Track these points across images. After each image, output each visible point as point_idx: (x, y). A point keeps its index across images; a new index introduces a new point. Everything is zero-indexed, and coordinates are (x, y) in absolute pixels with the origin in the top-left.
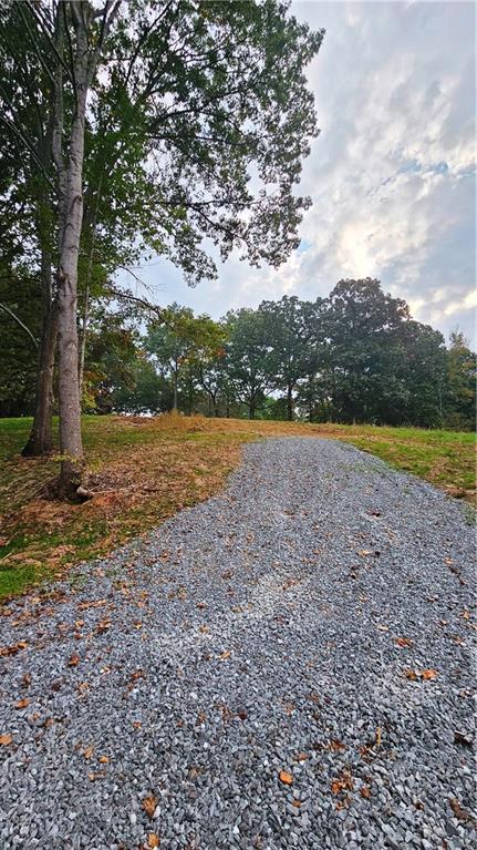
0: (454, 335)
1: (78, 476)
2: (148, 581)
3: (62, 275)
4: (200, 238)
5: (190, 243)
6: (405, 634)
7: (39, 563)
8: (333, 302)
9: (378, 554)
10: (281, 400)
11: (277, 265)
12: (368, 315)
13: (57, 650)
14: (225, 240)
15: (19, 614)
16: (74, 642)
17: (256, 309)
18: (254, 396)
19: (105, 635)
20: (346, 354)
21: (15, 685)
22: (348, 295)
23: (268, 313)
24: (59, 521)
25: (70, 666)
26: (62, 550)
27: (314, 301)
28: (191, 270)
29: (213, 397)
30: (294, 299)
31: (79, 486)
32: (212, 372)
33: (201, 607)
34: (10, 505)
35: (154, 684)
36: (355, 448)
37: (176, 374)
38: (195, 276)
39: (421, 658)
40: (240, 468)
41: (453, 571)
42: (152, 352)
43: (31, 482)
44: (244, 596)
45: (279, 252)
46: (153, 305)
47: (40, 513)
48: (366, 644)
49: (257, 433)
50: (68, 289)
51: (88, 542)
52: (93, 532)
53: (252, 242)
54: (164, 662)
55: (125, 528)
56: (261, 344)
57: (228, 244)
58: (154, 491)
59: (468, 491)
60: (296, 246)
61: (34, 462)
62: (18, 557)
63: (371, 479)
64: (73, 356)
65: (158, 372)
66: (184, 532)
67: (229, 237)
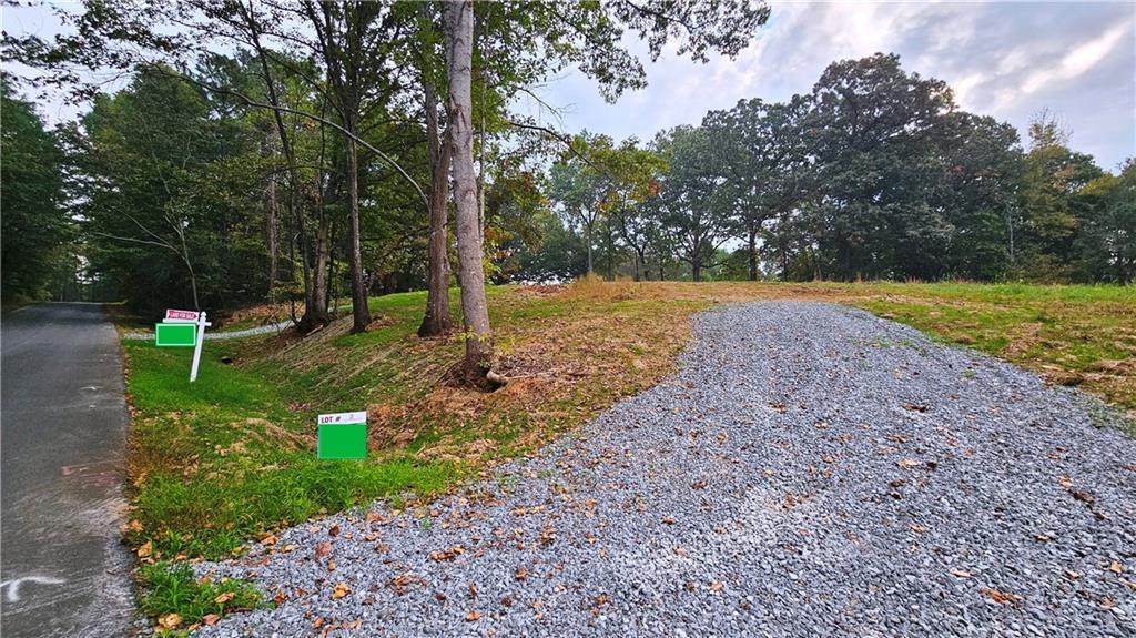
0: (1037, 128)
1: (486, 357)
2: (592, 487)
3: (453, 107)
4: (619, 33)
5: (606, 42)
6: (1002, 584)
7: (458, 459)
8: (820, 99)
9: (932, 466)
10: (739, 253)
11: (733, 53)
12: (878, 113)
13: (499, 560)
14: (655, 29)
15: (447, 516)
16: (516, 552)
17: (697, 124)
18: (697, 250)
19: (551, 547)
20: (844, 176)
21: (461, 594)
22: (845, 85)
23: (716, 128)
24: (471, 411)
25: (518, 579)
26: (481, 445)
27: (787, 101)
28: (608, 79)
29: (641, 254)
30: (755, 103)
31: (488, 370)
32: (638, 220)
33: (670, 523)
34: (413, 393)
35: (625, 613)
36: (869, 315)
37: (590, 226)
38: (614, 86)
39: (1038, 623)
40: (693, 345)
41: (1076, 497)
42: (558, 200)
43: (433, 366)
44: (728, 513)
45: (736, 34)
46: (561, 134)
47: (447, 401)
48: (936, 593)
49: (710, 298)
50: (461, 124)
51: (509, 437)
52: (514, 425)
53: (695, 25)
54: (634, 587)
55: (552, 420)
56: (707, 174)
57: (659, 34)
58: (582, 376)
59: (1089, 375)
60: (763, 20)
61: (433, 343)
62: (433, 451)
63: (903, 357)
64: (472, 209)
65: (566, 226)
66: (628, 428)
67: (662, 23)
